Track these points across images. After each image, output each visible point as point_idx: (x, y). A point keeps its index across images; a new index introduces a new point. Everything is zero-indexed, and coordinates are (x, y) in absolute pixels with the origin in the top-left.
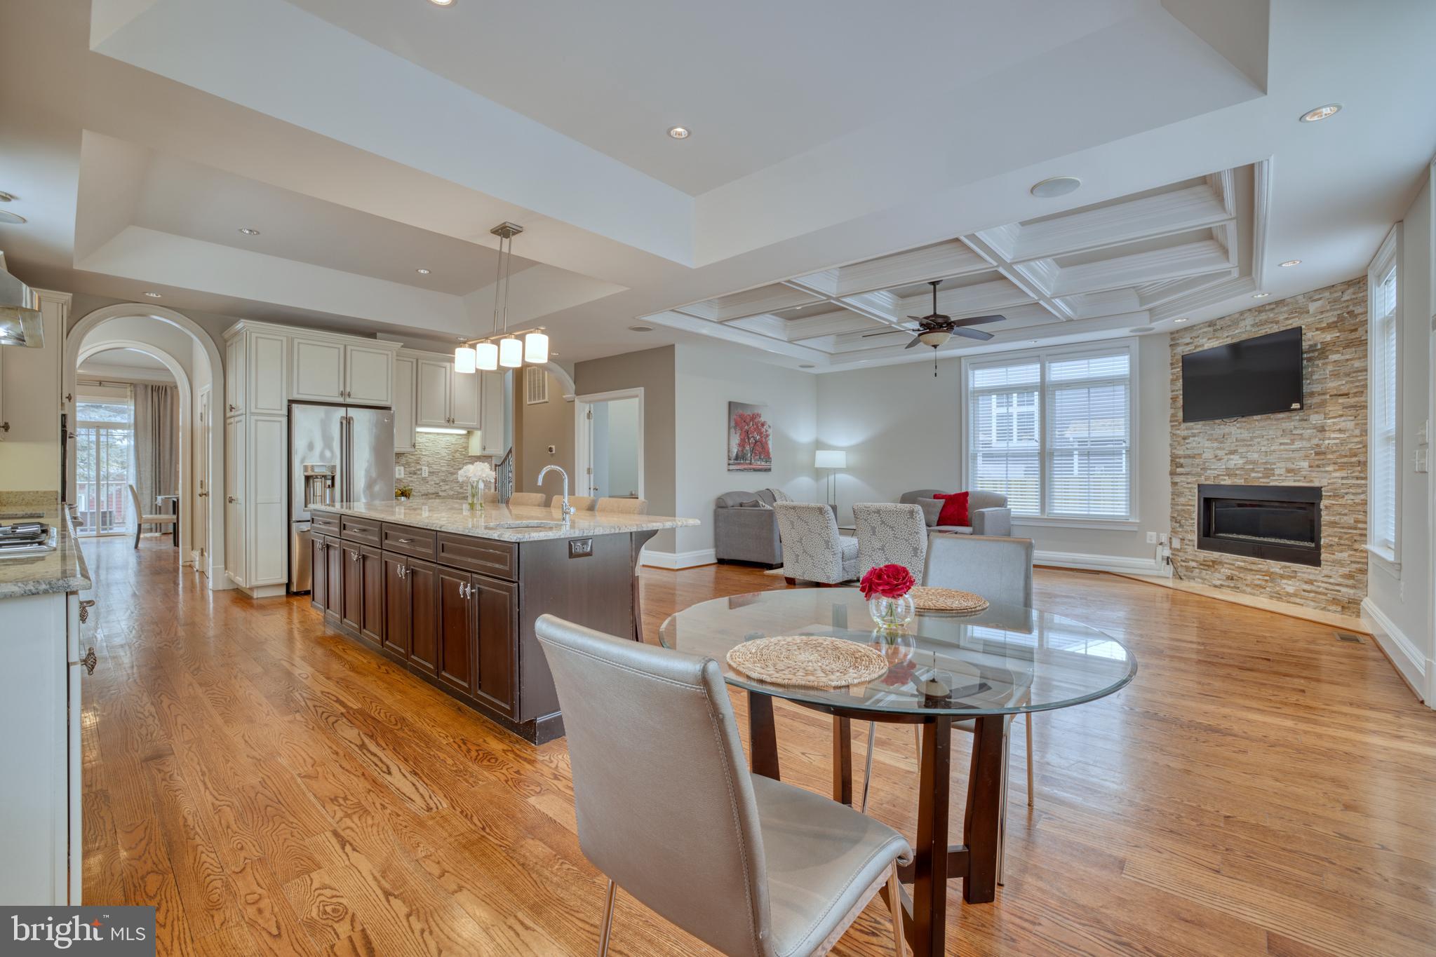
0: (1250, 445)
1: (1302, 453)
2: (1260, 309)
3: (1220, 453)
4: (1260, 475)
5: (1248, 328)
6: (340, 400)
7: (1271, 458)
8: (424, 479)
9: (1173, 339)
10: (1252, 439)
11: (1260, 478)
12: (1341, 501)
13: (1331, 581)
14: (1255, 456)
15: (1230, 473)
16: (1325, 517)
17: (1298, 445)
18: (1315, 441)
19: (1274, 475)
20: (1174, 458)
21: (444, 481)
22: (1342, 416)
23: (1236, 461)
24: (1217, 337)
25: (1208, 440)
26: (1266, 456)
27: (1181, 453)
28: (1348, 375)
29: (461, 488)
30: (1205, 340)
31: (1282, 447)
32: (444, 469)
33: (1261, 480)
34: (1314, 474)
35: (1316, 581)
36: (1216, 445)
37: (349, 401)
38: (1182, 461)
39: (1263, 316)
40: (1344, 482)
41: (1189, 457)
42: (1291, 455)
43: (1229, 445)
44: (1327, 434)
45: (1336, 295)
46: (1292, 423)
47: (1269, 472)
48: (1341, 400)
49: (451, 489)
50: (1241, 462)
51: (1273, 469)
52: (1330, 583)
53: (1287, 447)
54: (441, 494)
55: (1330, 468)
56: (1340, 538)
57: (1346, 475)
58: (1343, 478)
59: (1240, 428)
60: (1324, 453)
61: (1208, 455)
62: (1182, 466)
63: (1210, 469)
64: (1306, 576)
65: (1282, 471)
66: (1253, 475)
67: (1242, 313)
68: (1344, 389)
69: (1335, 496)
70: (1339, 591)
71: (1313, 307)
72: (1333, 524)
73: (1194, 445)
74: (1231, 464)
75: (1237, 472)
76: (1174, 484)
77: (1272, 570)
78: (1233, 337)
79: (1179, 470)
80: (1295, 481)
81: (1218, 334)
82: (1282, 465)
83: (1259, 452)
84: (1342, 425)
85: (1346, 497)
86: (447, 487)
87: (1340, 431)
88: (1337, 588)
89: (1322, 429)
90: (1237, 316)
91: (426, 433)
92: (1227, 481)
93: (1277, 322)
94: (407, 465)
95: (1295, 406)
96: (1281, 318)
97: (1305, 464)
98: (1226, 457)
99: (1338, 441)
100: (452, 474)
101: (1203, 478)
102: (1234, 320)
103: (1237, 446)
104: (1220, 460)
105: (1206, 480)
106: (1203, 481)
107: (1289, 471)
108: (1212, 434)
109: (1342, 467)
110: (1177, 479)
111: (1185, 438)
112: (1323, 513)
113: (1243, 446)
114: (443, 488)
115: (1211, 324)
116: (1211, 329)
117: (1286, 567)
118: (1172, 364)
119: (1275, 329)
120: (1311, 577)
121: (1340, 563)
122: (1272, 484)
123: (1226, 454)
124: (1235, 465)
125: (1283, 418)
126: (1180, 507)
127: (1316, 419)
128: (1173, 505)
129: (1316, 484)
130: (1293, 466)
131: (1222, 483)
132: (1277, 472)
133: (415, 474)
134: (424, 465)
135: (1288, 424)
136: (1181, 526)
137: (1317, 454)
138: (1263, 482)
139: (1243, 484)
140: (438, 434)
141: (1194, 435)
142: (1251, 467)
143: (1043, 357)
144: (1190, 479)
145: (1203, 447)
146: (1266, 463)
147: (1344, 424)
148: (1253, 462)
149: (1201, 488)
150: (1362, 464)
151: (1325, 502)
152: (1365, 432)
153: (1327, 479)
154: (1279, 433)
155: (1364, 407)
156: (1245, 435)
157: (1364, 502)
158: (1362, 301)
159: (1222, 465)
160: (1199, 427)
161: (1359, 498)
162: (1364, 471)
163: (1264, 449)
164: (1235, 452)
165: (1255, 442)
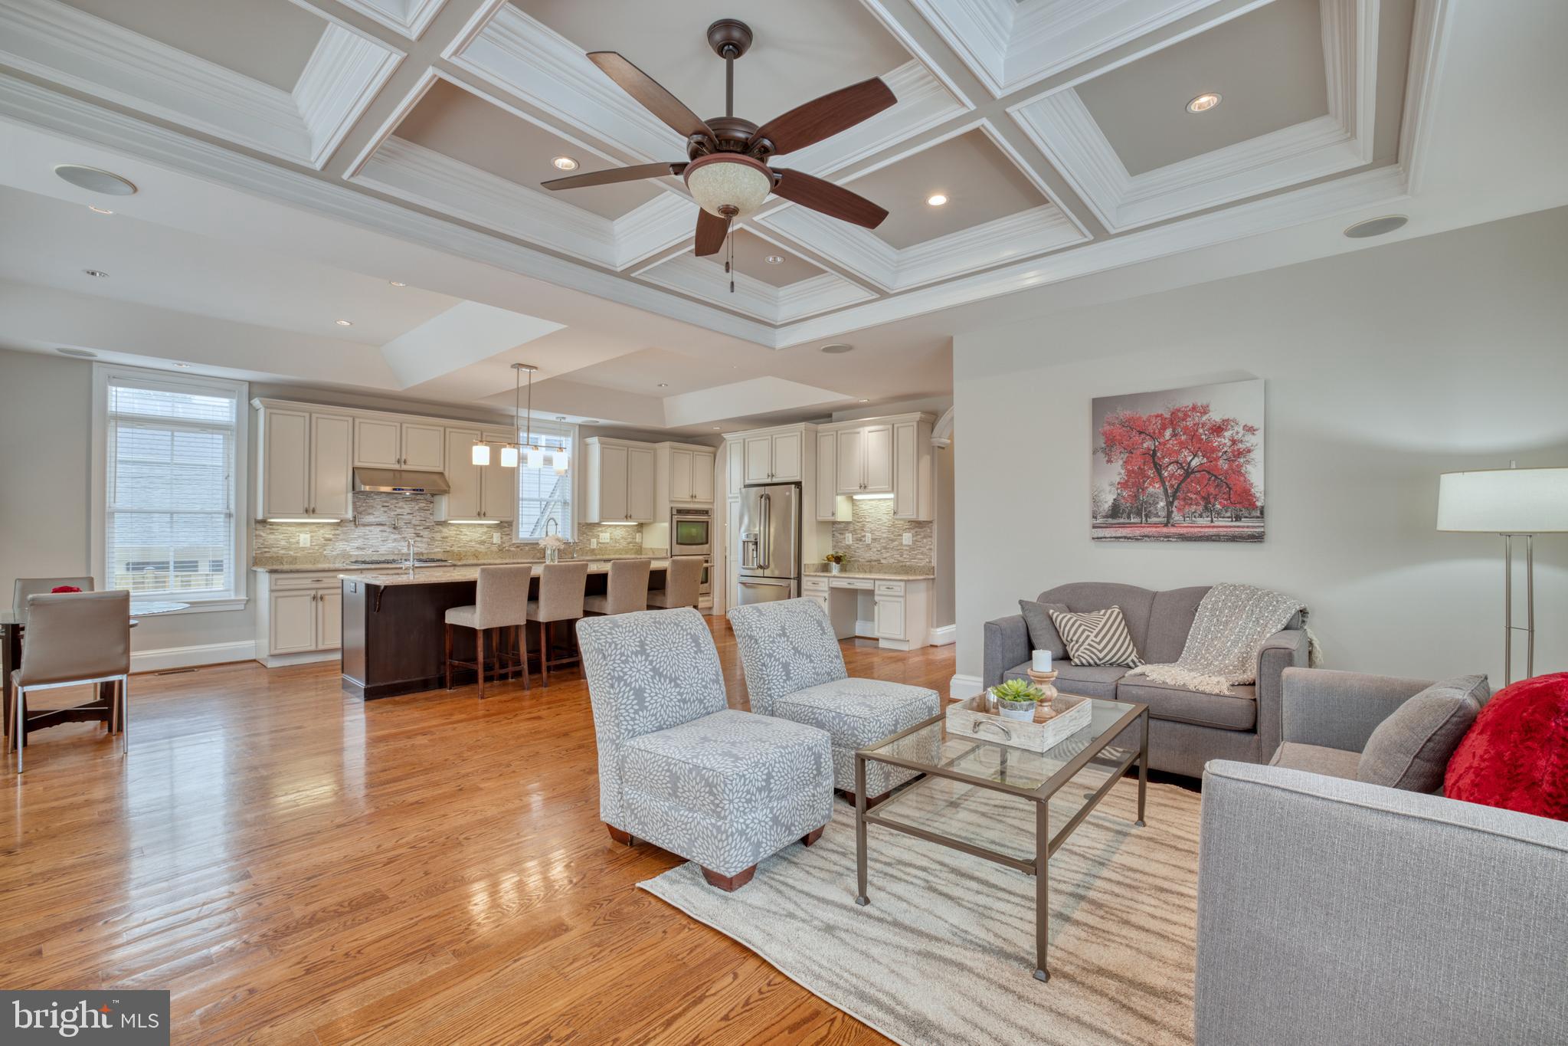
6: (769, 481)
8: (868, 545)
21: (885, 548)
29: (901, 556)
32: (885, 535)
37: (775, 480)
49: (892, 557)
54: (883, 561)
86: (888, 554)
91: (870, 500)
94: (854, 532)
100: (893, 541)
114: (885, 556)
133: (861, 540)
134: (868, 532)
140: (880, 500)
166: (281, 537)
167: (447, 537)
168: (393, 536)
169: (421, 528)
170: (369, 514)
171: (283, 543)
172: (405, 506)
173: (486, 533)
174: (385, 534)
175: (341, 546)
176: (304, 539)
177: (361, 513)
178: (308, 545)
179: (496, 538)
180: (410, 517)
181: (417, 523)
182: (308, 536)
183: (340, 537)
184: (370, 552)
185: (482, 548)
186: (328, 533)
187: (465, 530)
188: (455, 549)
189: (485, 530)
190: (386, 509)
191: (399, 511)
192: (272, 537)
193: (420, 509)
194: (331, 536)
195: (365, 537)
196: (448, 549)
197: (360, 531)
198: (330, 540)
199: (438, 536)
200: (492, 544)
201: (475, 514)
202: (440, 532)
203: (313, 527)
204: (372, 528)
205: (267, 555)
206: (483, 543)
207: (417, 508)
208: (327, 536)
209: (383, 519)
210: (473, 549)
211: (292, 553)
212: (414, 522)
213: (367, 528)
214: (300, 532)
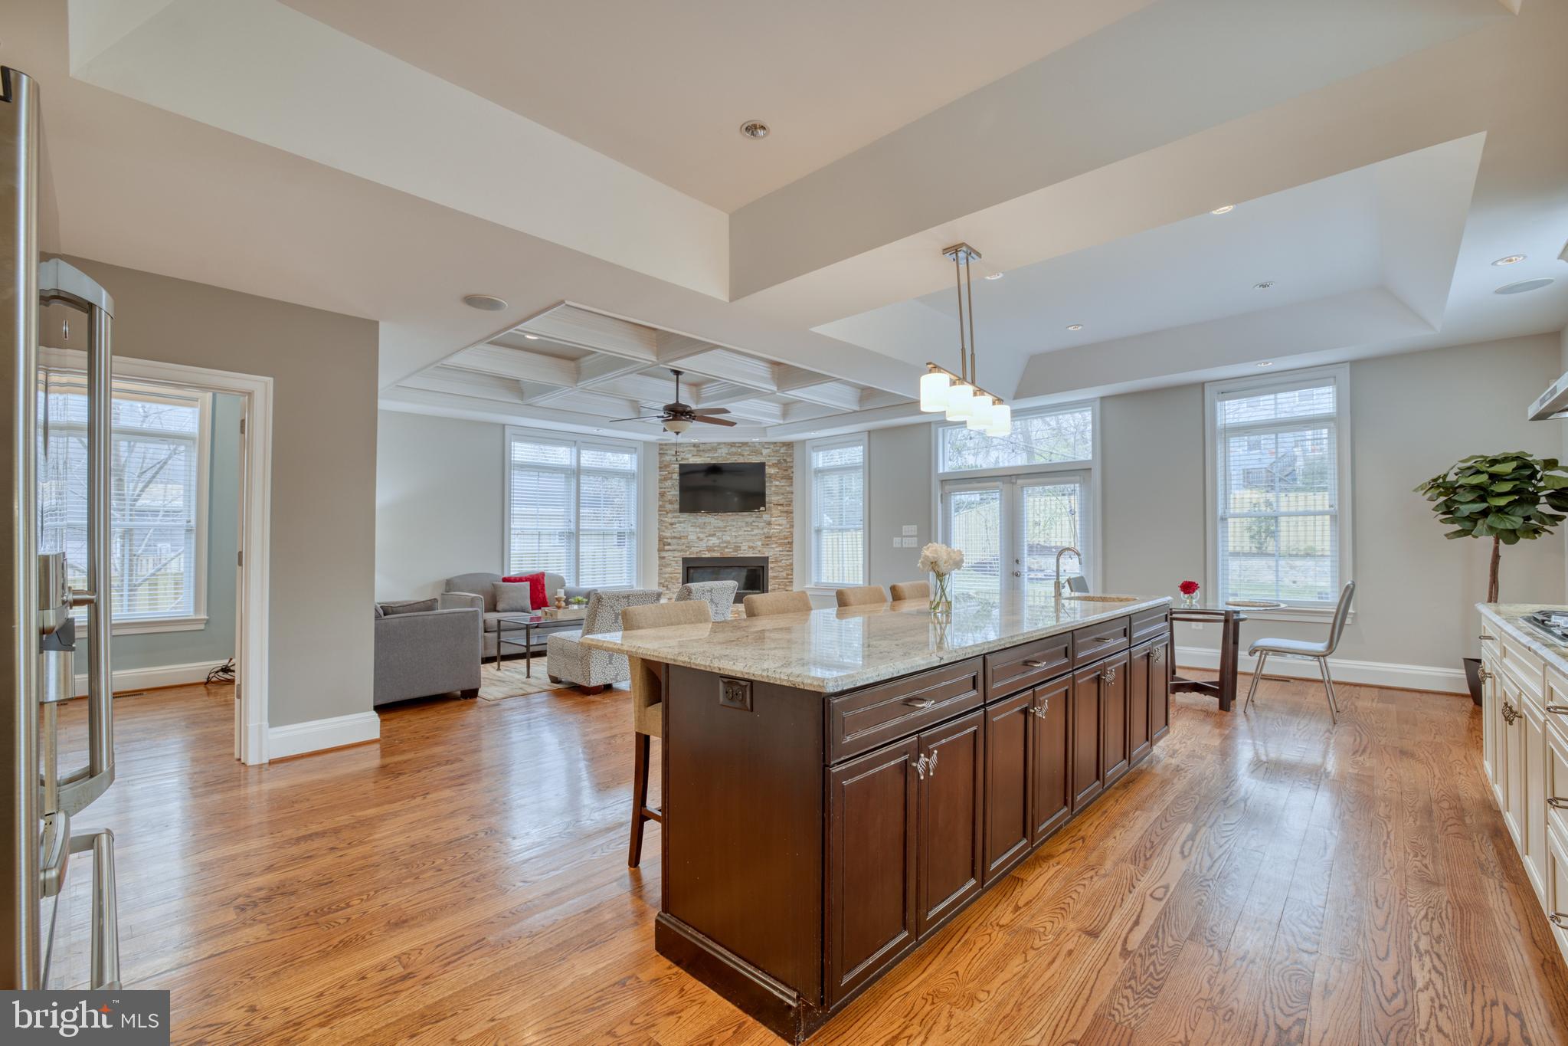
0: (724, 531)
1: (757, 537)
2: (732, 445)
3: (702, 536)
4: (731, 550)
5: (724, 455)
7: (739, 539)
9: (660, 449)
10: (725, 527)
12: (780, 564)
14: (728, 538)
15: (711, 549)
16: (771, 574)
17: (756, 532)
18: (766, 530)
19: (740, 550)
20: (661, 539)
22: (780, 517)
23: (714, 541)
24: (700, 456)
25: (691, 526)
26: (735, 538)
27: (668, 534)
28: (783, 494)
30: (690, 456)
31: (745, 533)
34: (764, 550)
36: (698, 530)
38: (669, 541)
39: (733, 450)
40: (781, 553)
41: (675, 538)
42: (751, 537)
43: (707, 530)
44: (773, 526)
45: (778, 449)
46: (754, 519)
47: (737, 548)
48: (779, 508)
50: (718, 541)
51: (740, 547)
53: (749, 533)
55: (774, 546)
56: (779, 585)
57: (782, 550)
58: (780, 551)
59: (718, 520)
60: (771, 537)
61: (692, 537)
62: (669, 544)
63: (693, 547)
65: (746, 548)
66: (726, 550)
67: (719, 444)
68: (781, 502)
69: (776, 561)
71: (765, 452)
72: (775, 578)
73: (680, 529)
74: (710, 543)
75: (716, 550)
76: (662, 558)
78: (712, 458)
79: (667, 548)
80: (753, 554)
81: (701, 453)
82: (747, 544)
83: (731, 535)
84: (781, 522)
85: (784, 562)
87: (779, 525)
89: (769, 524)
90: (715, 445)
92: (708, 555)
93: (743, 455)
95: (762, 509)
96: (746, 453)
97: (759, 543)
98: (706, 538)
99: (778, 531)
101: (689, 553)
102: (714, 448)
103: (714, 531)
104: (701, 540)
106: (687, 555)
107: (749, 547)
109: (781, 545)
110: (664, 554)
111: (672, 524)
112: (770, 571)
113: (719, 531)
115: (695, 445)
116: (695, 449)
118: (660, 468)
119: (741, 460)
122: (739, 556)
123: (706, 536)
124: (713, 544)
126: (667, 575)
127: (766, 517)
128: (660, 574)
129: (766, 555)
130: (754, 545)
131: (704, 556)
132: (742, 548)
135: (751, 519)
136: (668, 589)
137: (766, 537)
138: (733, 555)
139: (719, 556)
141: (680, 522)
142: (725, 545)
143: (577, 442)
144: (677, 554)
145: (688, 531)
146: (735, 543)
148: (728, 542)
149: (685, 560)
150: (791, 543)
151: (770, 565)
152: (792, 526)
153: (772, 552)
154: (744, 524)
155: (792, 513)
156: (721, 524)
157: (792, 564)
158: (791, 455)
159: (703, 544)
160: (685, 516)
161: (788, 562)
162: (791, 547)
163: (733, 534)
164: (714, 535)
165: (728, 529)
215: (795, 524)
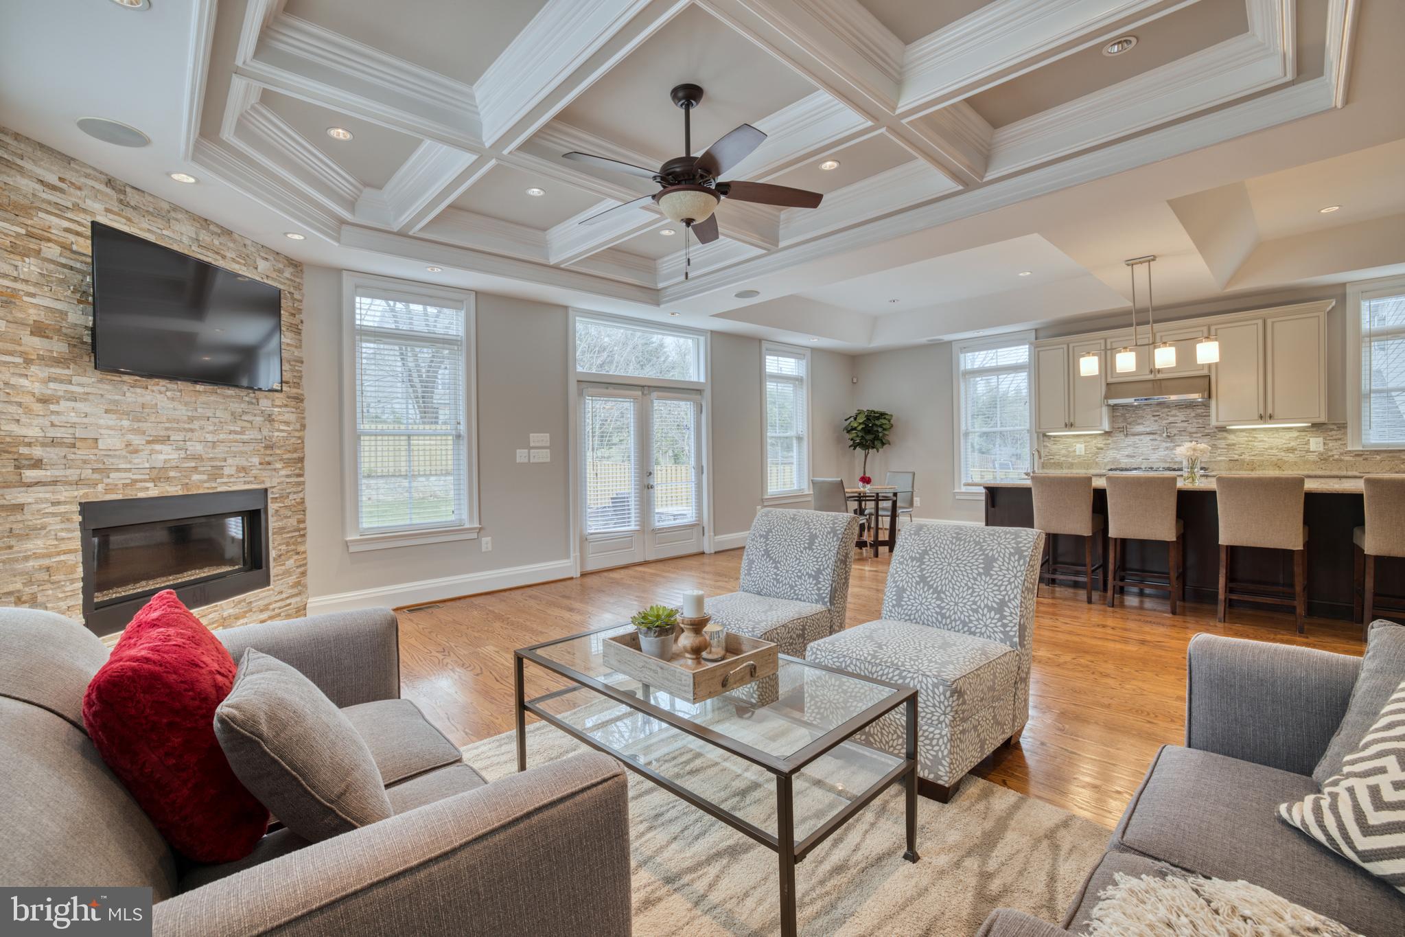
0: (192, 430)
1: (251, 447)
2: (202, 223)
3: (137, 440)
4: (205, 477)
5: (185, 240)
7: (220, 451)
10: (191, 419)
11: (205, 482)
12: (288, 502)
13: (284, 596)
14: (198, 448)
15: (159, 475)
16: (272, 523)
17: (248, 434)
18: (265, 432)
19: (222, 476)
22: (286, 406)
23: (166, 454)
24: (129, 220)
25: (107, 411)
26: (214, 448)
27: (33, 431)
31: (231, 437)
33: (206, 485)
34: (265, 474)
35: (270, 604)
36: (126, 423)
38: (39, 451)
39: (202, 236)
40: (288, 480)
41: (57, 442)
42: (240, 447)
43: (149, 426)
44: (276, 425)
45: (281, 266)
46: (242, 406)
47: (216, 473)
50: (176, 456)
51: (222, 468)
52: (282, 600)
53: (238, 437)
55: (275, 466)
56: (288, 544)
57: (290, 473)
58: (288, 476)
59: (173, 399)
60: (272, 447)
61: (112, 443)
62: (39, 463)
63: (118, 470)
64: (262, 603)
65: (232, 471)
66: (195, 477)
67: (175, 208)
69: (279, 498)
70: (290, 604)
71: (262, 264)
72: (281, 530)
73: (72, 417)
74: (158, 461)
75: (172, 474)
76: (17, 508)
77: (225, 614)
79: (29, 473)
80: (245, 483)
81: (129, 212)
82: (234, 460)
83: (203, 441)
84: (287, 417)
85: (291, 497)
87: (285, 423)
88: (288, 601)
89: (270, 418)
90: (166, 206)
92: (153, 492)
93: (224, 257)
96: (229, 255)
97: (256, 460)
98: (149, 447)
99: (285, 434)
101: (100, 487)
103: (167, 429)
104: (136, 451)
105: (107, 491)
106: (99, 494)
107: (239, 469)
108: (116, 402)
109: (287, 463)
110: (20, 496)
111: (45, 400)
112: (271, 518)
113: (179, 430)
117: (240, 602)
120: (266, 602)
121: (287, 573)
122: (219, 490)
123: (149, 442)
124: (165, 461)
125: (232, 396)
127: (265, 405)
129: (266, 485)
130: (245, 463)
131: (141, 495)
132: (227, 471)
135: (236, 405)
137: (266, 447)
139: (180, 493)
142: (193, 464)
144: (66, 494)
145: (100, 427)
146: (211, 459)
147: (287, 415)
148: (199, 458)
149: (87, 509)
150: (301, 460)
151: (272, 507)
152: (303, 427)
153: (275, 480)
154: (227, 416)
155: (302, 401)
156: (182, 412)
157: (303, 502)
158: (299, 287)
159: (142, 461)
160: (88, 381)
161: (298, 497)
162: (302, 468)
163: (210, 438)
164: (166, 440)
165: (196, 425)
166: (1061, 447)
167: (1234, 445)
168: (1165, 445)
169: (1199, 435)
170: (1139, 424)
171: (1063, 452)
172: (1178, 414)
173: (1297, 438)
174: (1156, 443)
175: (1111, 454)
176: (1080, 448)
177: (1130, 424)
178: (1083, 453)
179: (1316, 443)
180: (1185, 424)
181: (1194, 430)
182: (1083, 446)
183: (1111, 446)
184: (1140, 460)
185: (1291, 457)
186: (1100, 442)
187: (1261, 436)
188: (1246, 457)
189: (1295, 434)
190: (1156, 418)
191: (1171, 419)
192: (1055, 447)
193: (1198, 416)
194: (1102, 446)
195: (1135, 446)
196: (1236, 457)
197: (1131, 440)
198: (1102, 449)
199: (1222, 443)
200: (1308, 451)
201: (1256, 417)
202: (1225, 438)
203: (1087, 437)
204: (1142, 437)
205: (1052, 461)
206: (1291, 450)
207: (1193, 414)
208: (1099, 446)
209: (1154, 427)
210: (1274, 458)
211: (1070, 460)
212: (1189, 429)
213: (1137, 437)
214: (1077, 442)
215: (307, 421)
